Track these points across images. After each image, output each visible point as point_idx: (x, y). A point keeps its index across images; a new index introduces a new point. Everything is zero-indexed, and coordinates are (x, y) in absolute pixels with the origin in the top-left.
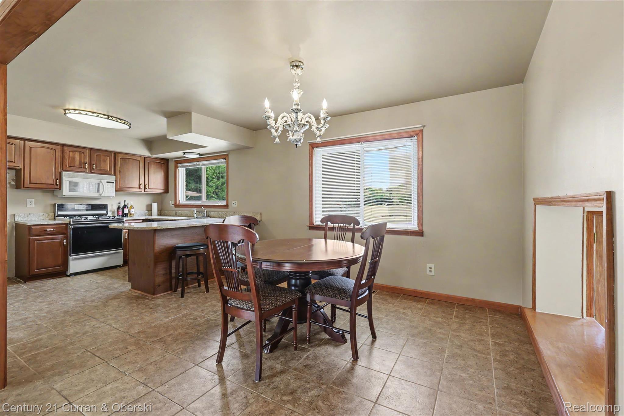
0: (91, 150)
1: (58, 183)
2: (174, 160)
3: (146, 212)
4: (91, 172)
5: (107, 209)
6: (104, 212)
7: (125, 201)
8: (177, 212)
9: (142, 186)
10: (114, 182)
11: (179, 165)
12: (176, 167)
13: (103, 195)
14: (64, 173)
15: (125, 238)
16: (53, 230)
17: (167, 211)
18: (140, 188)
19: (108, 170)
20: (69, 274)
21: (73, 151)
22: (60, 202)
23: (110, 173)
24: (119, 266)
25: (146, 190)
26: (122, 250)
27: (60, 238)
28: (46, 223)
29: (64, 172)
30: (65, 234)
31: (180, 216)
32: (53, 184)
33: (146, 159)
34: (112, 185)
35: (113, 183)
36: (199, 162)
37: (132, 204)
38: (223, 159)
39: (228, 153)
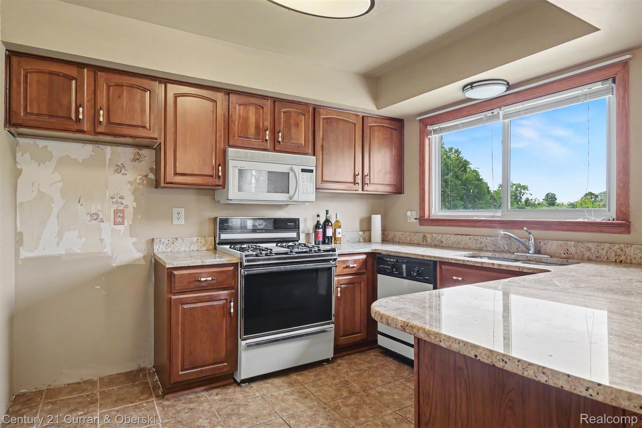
0: (274, 102)
1: (220, 174)
2: (418, 118)
3: (361, 233)
4: (274, 149)
5: (299, 228)
7: (327, 211)
8: (428, 235)
9: (359, 179)
10: (314, 169)
11: (430, 128)
12: (423, 134)
13: (295, 199)
14: (231, 151)
15: (338, 297)
16: (210, 279)
17: (400, 233)
18: (355, 183)
19: (303, 145)
20: (239, 380)
21: (245, 105)
22: (222, 215)
23: (306, 152)
24: (327, 361)
25: (366, 187)
26: (333, 325)
27: (223, 298)
28: (199, 263)
29: (230, 149)
30: (233, 288)
31: (436, 246)
32: (212, 176)
33: (365, 118)
34: (311, 175)
35: (311, 171)
36: (496, 111)
37: (338, 219)
38: (601, 82)
39: (632, 56)
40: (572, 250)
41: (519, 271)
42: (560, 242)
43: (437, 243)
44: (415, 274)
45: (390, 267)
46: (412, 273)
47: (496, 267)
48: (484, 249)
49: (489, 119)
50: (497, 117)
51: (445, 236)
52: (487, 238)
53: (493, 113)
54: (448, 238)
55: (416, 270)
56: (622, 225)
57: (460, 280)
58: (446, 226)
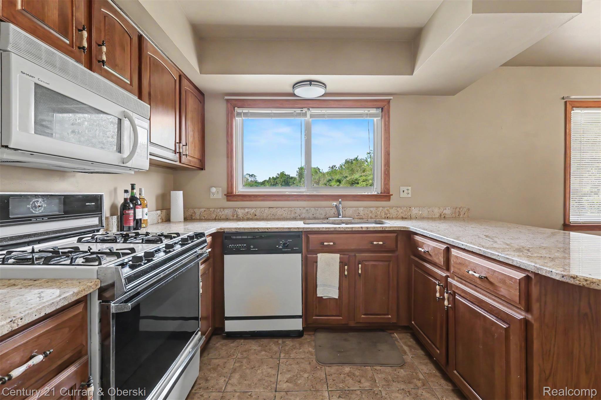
2: (227, 98)
6: (95, 221)
7: (133, 185)
8: (238, 210)
9: (179, 148)
11: (238, 110)
12: (230, 116)
13: (130, 162)
17: (202, 210)
18: (176, 152)
19: (129, 81)
25: (184, 159)
31: (248, 219)
33: (183, 78)
36: (305, 110)
37: (143, 195)
38: (375, 109)
39: (392, 98)
40: (362, 213)
41: (383, 230)
43: (250, 217)
44: (281, 247)
45: (245, 245)
46: (277, 246)
48: (297, 218)
49: (299, 115)
50: (305, 115)
51: (258, 210)
53: (302, 111)
54: (262, 212)
55: (282, 243)
56: (385, 196)
57: (332, 245)
58: (259, 201)
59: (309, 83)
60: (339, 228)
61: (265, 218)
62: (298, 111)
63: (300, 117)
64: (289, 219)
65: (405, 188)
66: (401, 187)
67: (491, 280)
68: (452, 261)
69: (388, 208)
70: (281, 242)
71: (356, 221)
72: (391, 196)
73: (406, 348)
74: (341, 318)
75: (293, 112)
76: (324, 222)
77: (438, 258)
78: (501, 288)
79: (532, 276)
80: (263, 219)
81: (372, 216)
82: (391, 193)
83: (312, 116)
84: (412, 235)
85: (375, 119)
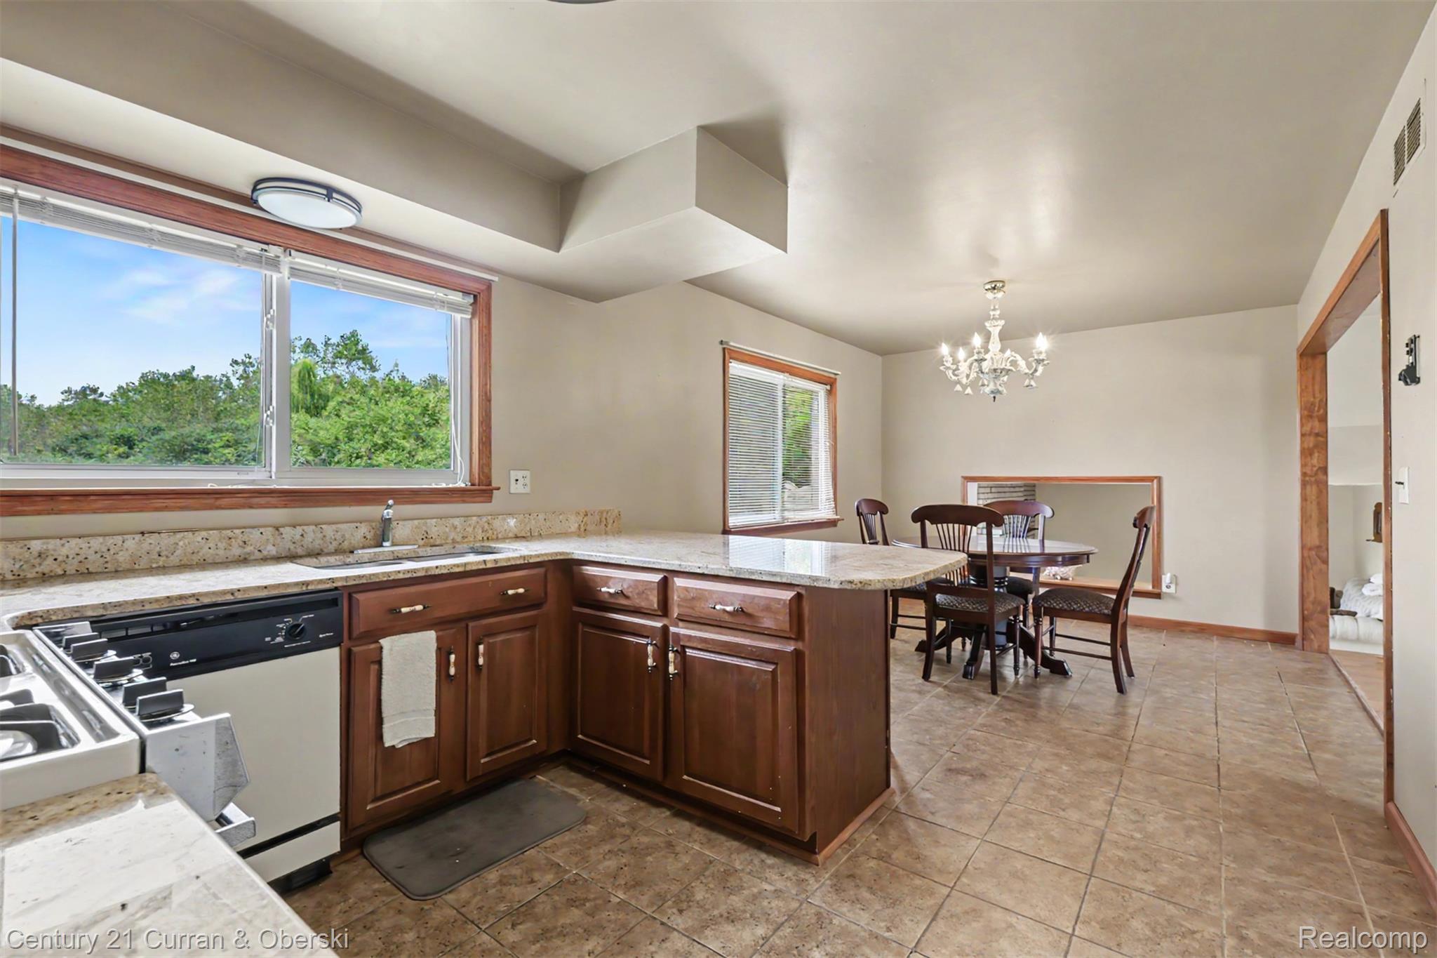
36: (274, 251)
38: (461, 294)
39: (496, 279)
40: (434, 532)
41: (524, 564)
42: (416, 522)
44: (279, 639)
45: (147, 655)
46: (268, 639)
47: (489, 565)
50: (275, 263)
51: (95, 542)
52: (261, 530)
53: (266, 251)
54: (112, 547)
55: (282, 629)
56: (482, 489)
57: (421, 611)
58: (95, 511)
59: (324, 192)
60: (437, 567)
61: (124, 566)
62: (254, 248)
63: (261, 268)
64: (221, 563)
65: (519, 474)
66: (512, 472)
67: (750, 611)
68: (675, 598)
69: (489, 517)
70: (281, 626)
71: (429, 551)
72: (494, 491)
73: (573, 791)
74: (437, 782)
75: (235, 246)
76: (348, 560)
77: (647, 599)
78: (763, 617)
79: (803, 592)
80: (116, 571)
81: (456, 537)
82: (494, 484)
83: (294, 272)
84: (575, 567)
85: (458, 316)
